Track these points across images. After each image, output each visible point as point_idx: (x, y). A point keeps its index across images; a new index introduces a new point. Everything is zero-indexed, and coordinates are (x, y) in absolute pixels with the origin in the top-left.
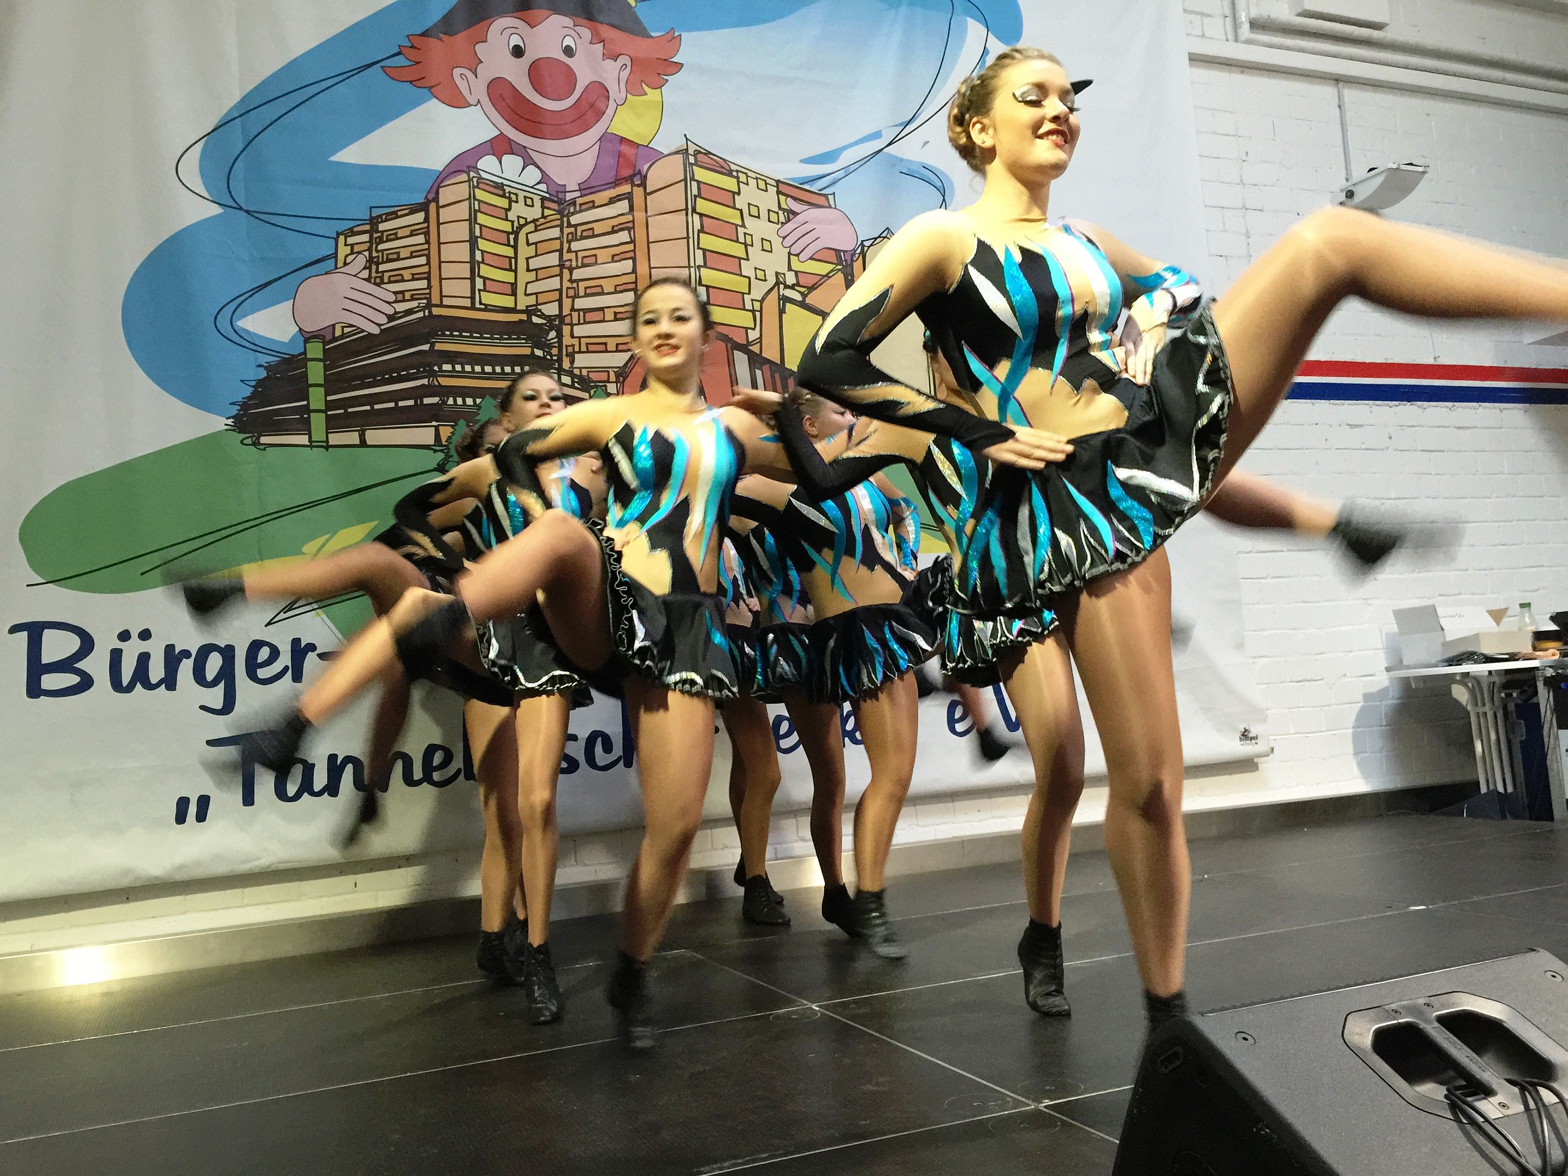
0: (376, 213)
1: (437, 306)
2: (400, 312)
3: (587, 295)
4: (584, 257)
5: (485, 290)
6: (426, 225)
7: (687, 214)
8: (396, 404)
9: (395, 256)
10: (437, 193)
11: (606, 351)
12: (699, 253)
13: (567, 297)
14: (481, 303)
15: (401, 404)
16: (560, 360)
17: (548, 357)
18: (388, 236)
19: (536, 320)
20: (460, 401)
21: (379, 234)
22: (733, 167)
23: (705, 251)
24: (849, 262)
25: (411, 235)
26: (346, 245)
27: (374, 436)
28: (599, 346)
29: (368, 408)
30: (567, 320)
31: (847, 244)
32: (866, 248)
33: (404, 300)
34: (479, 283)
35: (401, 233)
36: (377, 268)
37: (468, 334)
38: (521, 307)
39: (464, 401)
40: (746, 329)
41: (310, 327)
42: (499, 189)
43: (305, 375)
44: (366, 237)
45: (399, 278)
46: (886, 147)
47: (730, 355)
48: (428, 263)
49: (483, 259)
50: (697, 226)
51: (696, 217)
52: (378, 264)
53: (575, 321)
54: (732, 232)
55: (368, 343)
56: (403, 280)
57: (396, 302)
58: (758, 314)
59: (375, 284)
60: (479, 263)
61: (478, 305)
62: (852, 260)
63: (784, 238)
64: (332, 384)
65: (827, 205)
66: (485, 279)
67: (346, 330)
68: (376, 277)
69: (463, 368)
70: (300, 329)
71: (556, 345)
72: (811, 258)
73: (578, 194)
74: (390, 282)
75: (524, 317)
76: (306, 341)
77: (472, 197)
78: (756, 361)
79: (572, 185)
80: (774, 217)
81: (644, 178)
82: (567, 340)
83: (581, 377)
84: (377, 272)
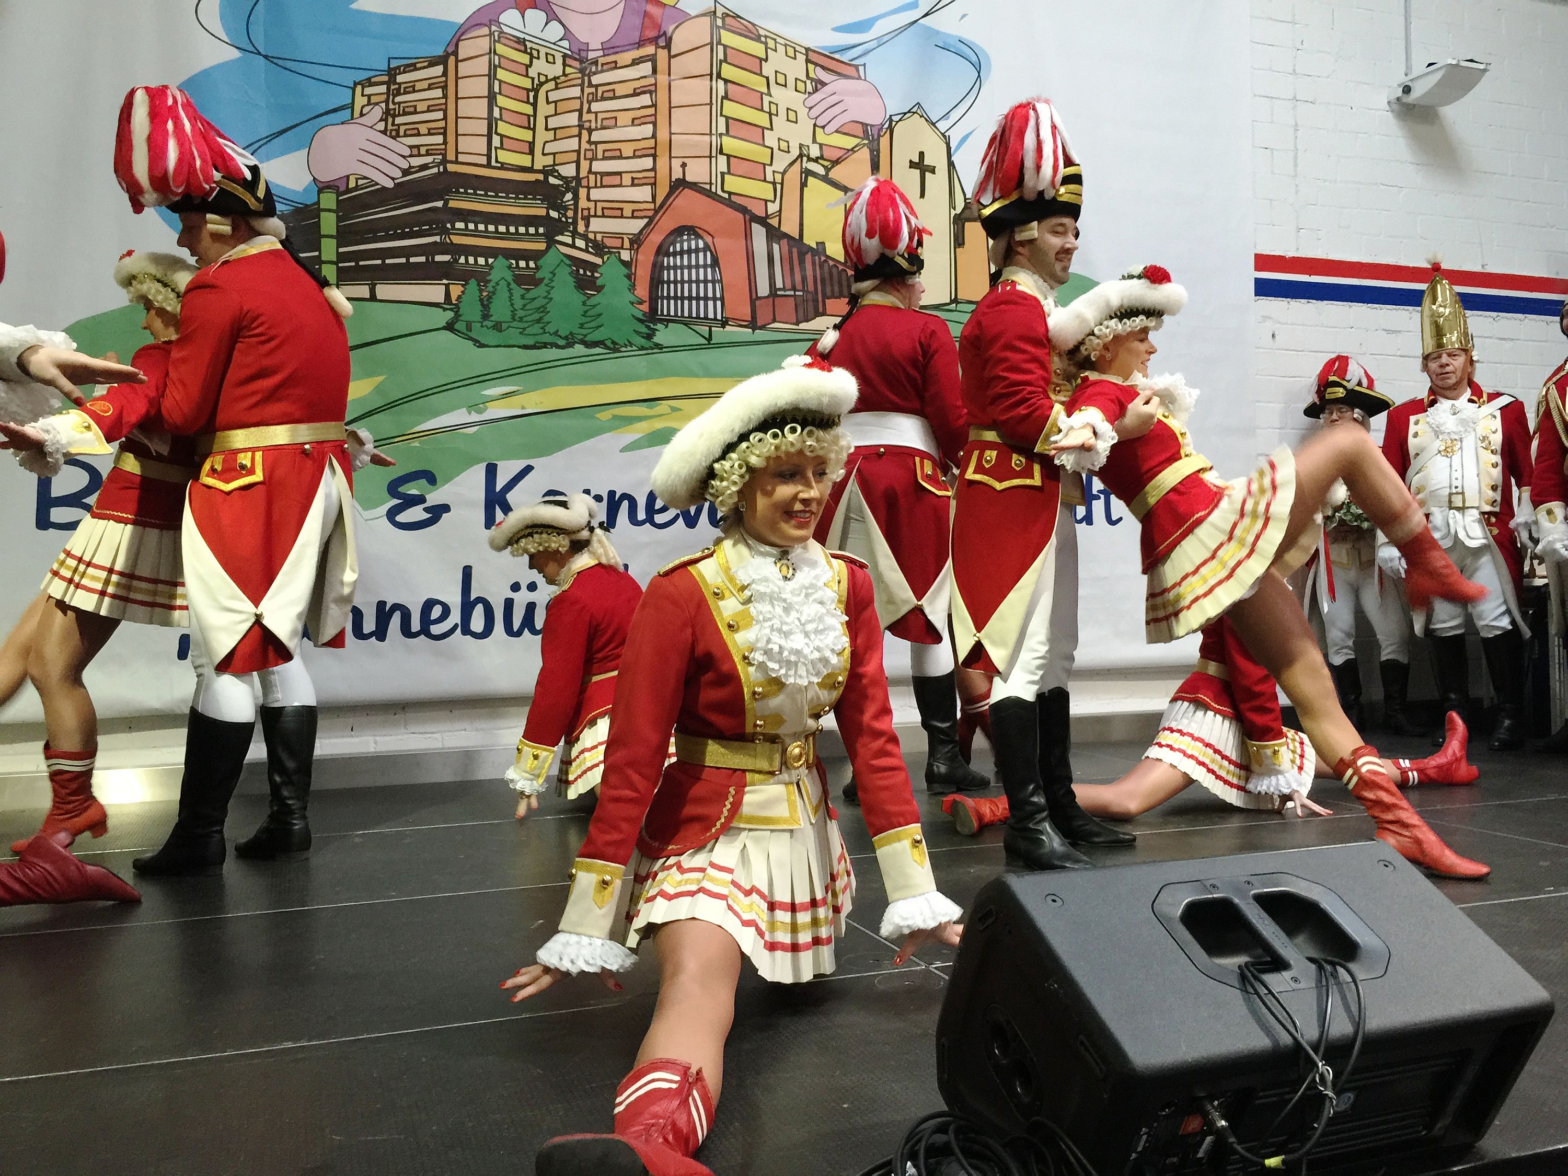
0: (394, 64)
1: (451, 162)
2: (414, 167)
3: (604, 158)
4: (602, 119)
5: (502, 148)
6: (444, 79)
7: (711, 80)
8: (408, 260)
9: (412, 109)
10: (457, 46)
11: (622, 217)
12: (722, 121)
13: (585, 159)
14: (497, 161)
15: (412, 260)
16: (575, 223)
17: (563, 219)
18: (405, 88)
19: (552, 180)
20: (471, 260)
21: (397, 86)
22: (762, 32)
23: (727, 118)
24: (876, 137)
25: (429, 88)
26: (363, 95)
27: (385, 291)
28: (615, 211)
29: (379, 262)
30: (584, 183)
31: (875, 118)
32: (894, 123)
33: (419, 155)
34: (496, 141)
35: (419, 86)
36: (393, 121)
37: (483, 193)
38: (538, 166)
39: (476, 261)
40: (766, 201)
41: (324, 177)
42: (521, 44)
43: (318, 225)
44: (383, 89)
45: (416, 132)
46: (923, 17)
47: (748, 226)
48: (445, 118)
49: (501, 115)
50: (721, 92)
51: (721, 83)
52: (394, 116)
53: (592, 184)
54: (758, 102)
55: (381, 196)
56: (418, 134)
57: (411, 156)
58: (779, 187)
59: (391, 137)
60: (496, 120)
61: (493, 163)
62: (879, 136)
63: (810, 108)
64: (343, 236)
65: (856, 76)
66: (502, 136)
67: (360, 182)
68: (391, 130)
69: (476, 226)
70: (314, 179)
71: (572, 207)
72: (837, 131)
73: (601, 53)
74: (405, 135)
75: (541, 177)
76: (320, 191)
77: (492, 52)
78: (774, 234)
79: (595, 44)
80: (801, 86)
81: (669, 42)
82: (583, 203)
83: (594, 241)
84: (393, 124)
